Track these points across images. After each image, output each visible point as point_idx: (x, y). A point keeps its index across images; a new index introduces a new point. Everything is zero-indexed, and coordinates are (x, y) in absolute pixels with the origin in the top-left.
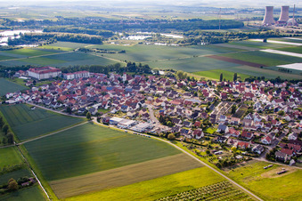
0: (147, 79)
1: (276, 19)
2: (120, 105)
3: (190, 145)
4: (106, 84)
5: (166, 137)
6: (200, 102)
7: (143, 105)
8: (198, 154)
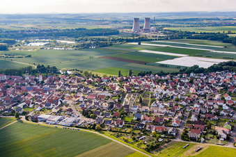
0: (60, 79)
1: (141, 28)
2: (43, 103)
3: (116, 134)
4: (24, 85)
5: (94, 128)
6: (110, 95)
7: (63, 101)
8: (126, 141)
